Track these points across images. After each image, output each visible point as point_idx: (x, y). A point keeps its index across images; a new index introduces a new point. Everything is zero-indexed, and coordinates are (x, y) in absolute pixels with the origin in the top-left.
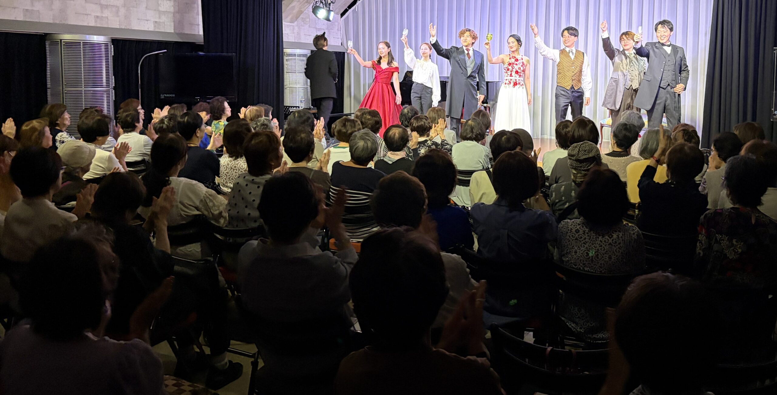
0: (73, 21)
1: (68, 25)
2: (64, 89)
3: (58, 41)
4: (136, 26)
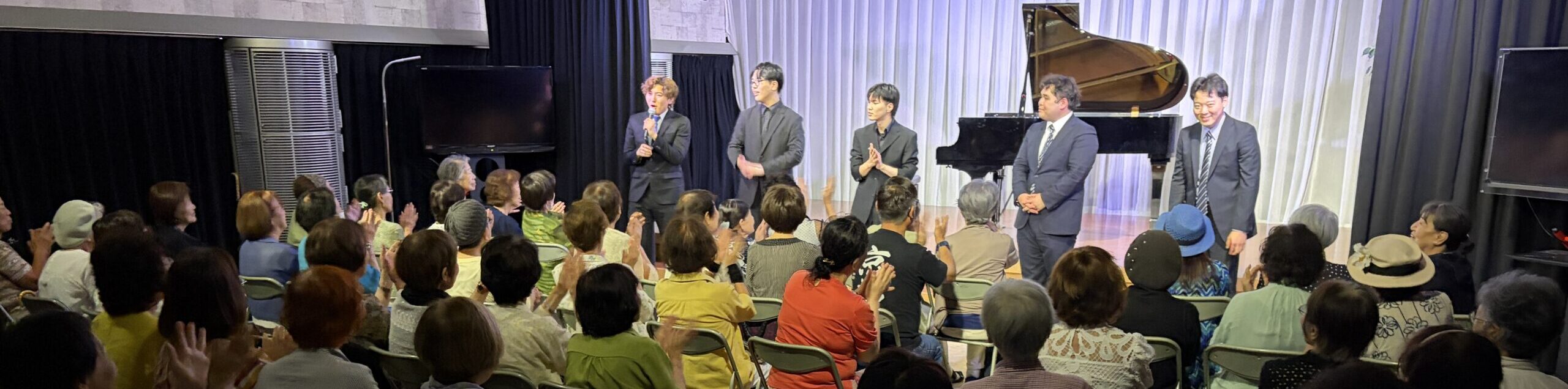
2: (262, 136)
3: (245, 51)
4: (373, 19)
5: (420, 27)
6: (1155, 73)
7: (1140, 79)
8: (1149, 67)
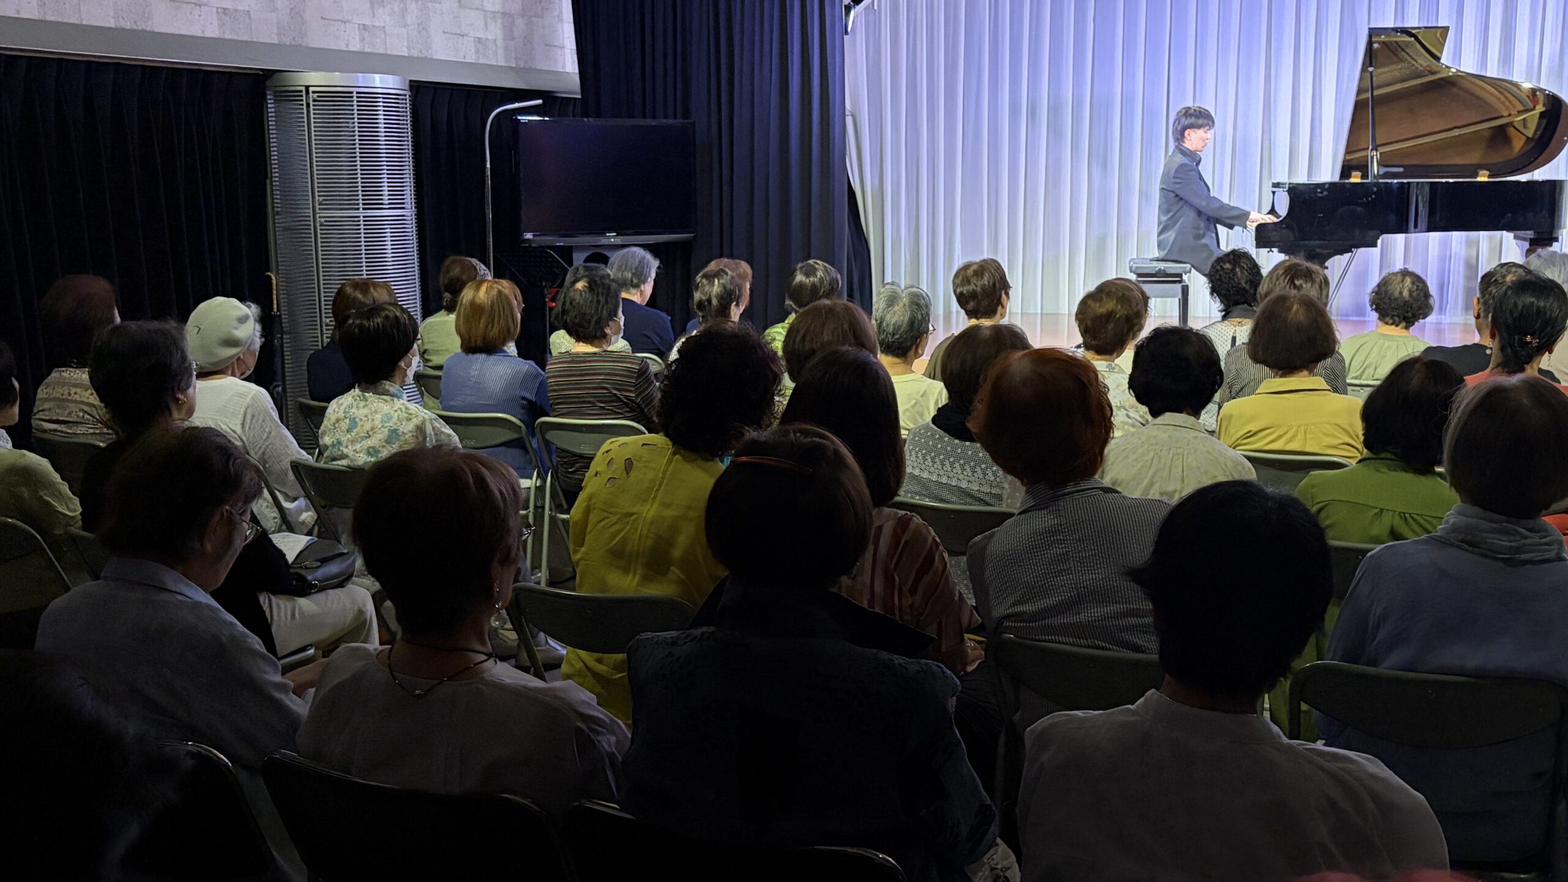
0: (317, 40)
1: (307, 48)
2: (318, 215)
3: (301, 91)
4: (442, 50)
5: (495, 64)
6: (1511, 124)
7: (1487, 134)
8: (1502, 117)
